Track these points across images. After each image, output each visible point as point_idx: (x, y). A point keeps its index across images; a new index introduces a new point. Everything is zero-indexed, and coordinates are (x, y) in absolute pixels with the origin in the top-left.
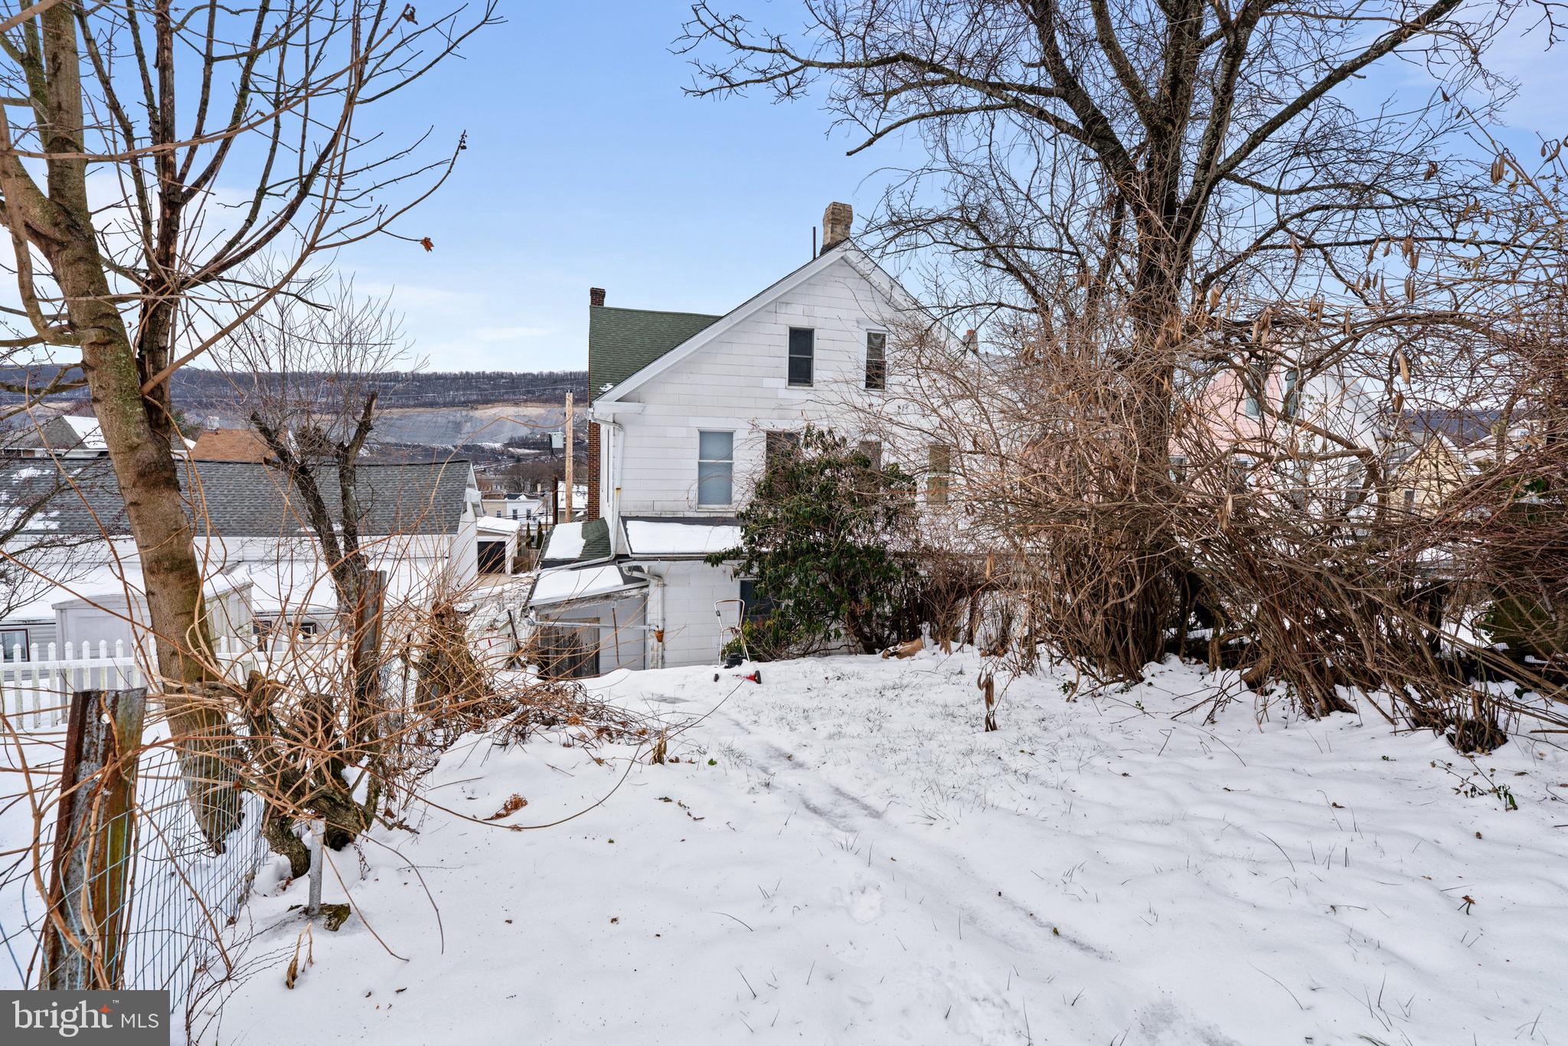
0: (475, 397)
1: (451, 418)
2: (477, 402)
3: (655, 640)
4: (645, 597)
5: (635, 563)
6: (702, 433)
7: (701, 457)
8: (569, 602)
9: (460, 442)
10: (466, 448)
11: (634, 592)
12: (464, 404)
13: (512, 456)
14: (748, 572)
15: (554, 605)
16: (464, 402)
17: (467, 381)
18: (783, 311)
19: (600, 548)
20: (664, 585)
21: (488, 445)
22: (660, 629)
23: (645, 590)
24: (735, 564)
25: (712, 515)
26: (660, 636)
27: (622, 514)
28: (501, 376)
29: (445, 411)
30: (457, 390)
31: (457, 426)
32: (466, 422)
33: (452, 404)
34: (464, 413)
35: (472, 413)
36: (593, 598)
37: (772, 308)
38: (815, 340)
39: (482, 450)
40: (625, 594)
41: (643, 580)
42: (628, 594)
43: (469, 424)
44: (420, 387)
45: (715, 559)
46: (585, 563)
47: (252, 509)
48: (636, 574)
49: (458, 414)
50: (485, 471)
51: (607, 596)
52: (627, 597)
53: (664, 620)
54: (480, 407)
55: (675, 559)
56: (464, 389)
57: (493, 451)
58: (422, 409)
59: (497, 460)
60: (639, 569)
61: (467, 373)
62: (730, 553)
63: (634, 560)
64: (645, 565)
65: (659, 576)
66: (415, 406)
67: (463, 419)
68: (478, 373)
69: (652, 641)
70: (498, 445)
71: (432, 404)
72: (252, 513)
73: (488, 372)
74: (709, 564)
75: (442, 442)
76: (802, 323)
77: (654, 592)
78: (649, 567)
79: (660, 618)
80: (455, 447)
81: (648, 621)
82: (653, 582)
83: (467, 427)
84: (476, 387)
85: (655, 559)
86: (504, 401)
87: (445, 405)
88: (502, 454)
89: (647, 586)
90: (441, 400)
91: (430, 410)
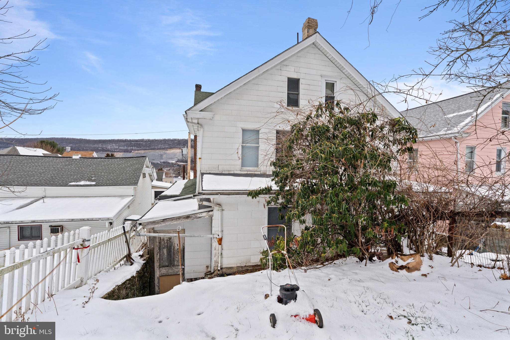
0: (167, 147)
1: (160, 153)
2: (167, 148)
3: (217, 243)
4: (211, 217)
5: (204, 197)
6: (244, 131)
7: (243, 143)
8: (164, 220)
9: (162, 161)
10: (164, 162)
11: (204, 214)
12: (164, 149)
13: (178, 165)
14: (276, 202)
15: (154, 223)
16: (164, 148)
17: (165, 142)
18: (284, 69)
19: (191, 190)
20: (223, 210)
21: (171, 161)
22: (220, 237)
23: (211, 213)
24: (267, 197)
25: (249, 173)
26: (220, 241)
27: (202, 172)
28: (175, 140)
29: (158, 151)
30: (162, 144)
31: (162, 156)
32: (164, 154)
33: (160, 149)
34: (164, 152)
35: (166, 152)
36: (179, 218)
37: (279, 67)
38: (300, 85)
39: (169, 163)
40: (198, 216)
41: (210, 207)
42: (200, 215)
43: (165, 155)
44: (150, 143)
45: (254, 194)
46: (182, 197)
47: (52, 175)
48: (205, 203)
49: (162, 152)
50: (169, 170)
51: (188, 217)
52: (200, 217)
53: (222, 231)
54: (169, 150)
55: (229, 194)
56: (164, 144)
57: (172, 163)
58: (151, 151)
59: (173, 166)
60: (208, 200)
61: (165, 139)
62: (263, 190)
63: (204, 194)
64: (211, 197)
65: (219, 205)
66: (148, 149)
67: (163, 154)
68: (168, 139)
69: (215, 244)
70: (174, 162)
71: (154, 149)
72: (52, 177)
73: (171, 139)
74: (250, 197)
75: (156, 161)
76: (294, 76)
77: (216, 214)
78: (213, 199)
79: (220, 230)
80: (160, 162)
81: (213, 232)
82: (216, 208)
83: (164, 156)
84: (168, 143)
85: (217, 194)
86: (176, 148)
87: (158, 149)
88: (175, 164)
89: (212, 211)
90: (156, 148)
91: (153, 151)
